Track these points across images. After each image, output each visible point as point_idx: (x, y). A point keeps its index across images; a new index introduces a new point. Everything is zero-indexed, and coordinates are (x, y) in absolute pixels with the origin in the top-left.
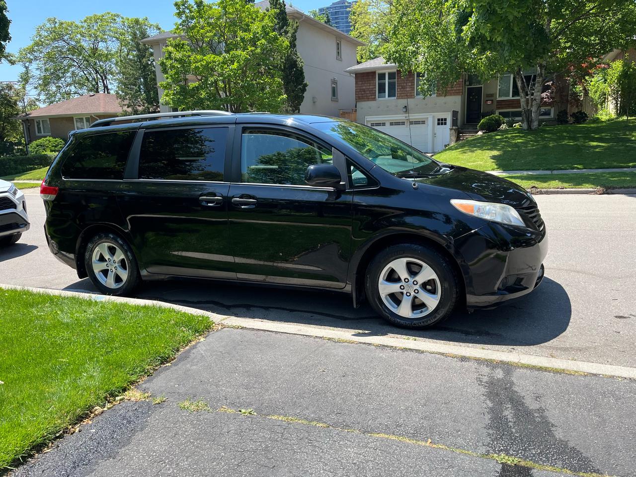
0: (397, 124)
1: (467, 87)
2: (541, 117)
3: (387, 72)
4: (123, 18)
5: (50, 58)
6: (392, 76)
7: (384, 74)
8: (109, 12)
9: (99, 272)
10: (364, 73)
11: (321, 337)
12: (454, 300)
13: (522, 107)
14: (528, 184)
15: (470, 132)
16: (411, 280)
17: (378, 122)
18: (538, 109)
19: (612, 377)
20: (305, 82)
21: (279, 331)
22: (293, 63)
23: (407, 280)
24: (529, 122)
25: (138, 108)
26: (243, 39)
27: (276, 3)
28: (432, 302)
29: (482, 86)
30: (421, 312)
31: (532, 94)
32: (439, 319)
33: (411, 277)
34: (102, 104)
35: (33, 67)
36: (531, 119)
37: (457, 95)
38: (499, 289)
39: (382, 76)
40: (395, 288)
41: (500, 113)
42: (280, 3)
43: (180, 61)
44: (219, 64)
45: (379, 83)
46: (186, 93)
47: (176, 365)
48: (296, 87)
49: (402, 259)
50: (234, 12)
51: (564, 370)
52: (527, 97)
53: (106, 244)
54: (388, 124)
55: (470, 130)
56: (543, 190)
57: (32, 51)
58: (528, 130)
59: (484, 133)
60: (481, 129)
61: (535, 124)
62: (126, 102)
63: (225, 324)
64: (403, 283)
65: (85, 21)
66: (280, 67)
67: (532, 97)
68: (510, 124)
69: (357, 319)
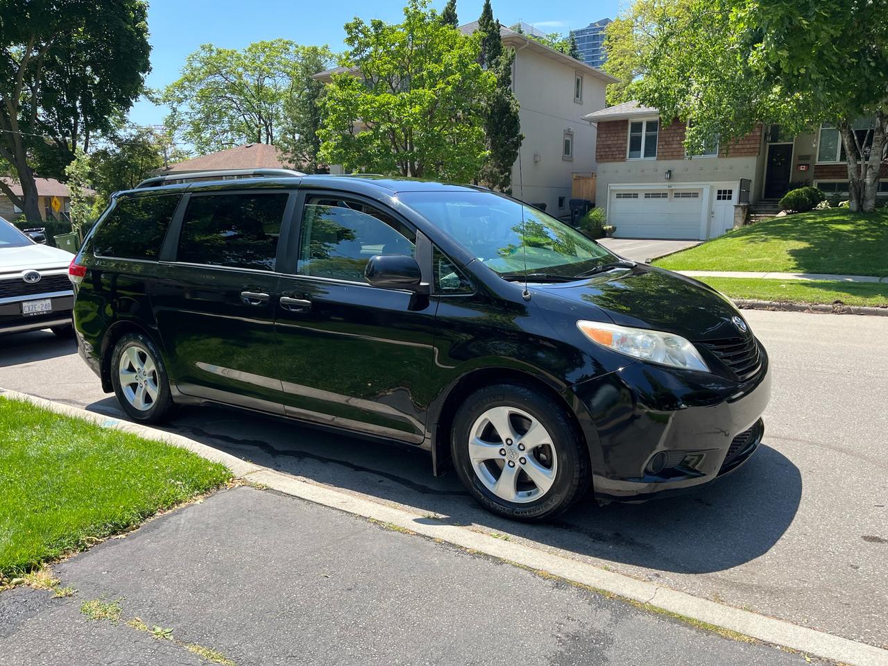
0: (656, 195)
1: (768, 143)
2: (880, 194)
3: (644, 121)
4: (297, 47)
5: (204, 97)
6: (652, 126)
7: (641, 124)
8: (281, 38)
9: (127, 385)
10: (610, 122)
11: (366, 518)
12: (575, 482)
13: (849, 177)
14: (830, 296)
15: (767, 212)
16: (516, 442)
17: (627, 193)
18: (875, 181)
19: (797, 653)
20: (520, 133)
21: (313, 500)
22: (504, 106)
23: (509, 442)
24: (860, 199)
25: (303, 163)
26: (431, 74)
27: (488, 24)
28: (544, 480)
29: (794, 143)
30: (529, 495)
31: (867, 158)
32: (552, 509)
33: (516, 437)
34: (258, 158)
35: (184, 108)
36: (864, 196)
37: (750, 156)
38: (646, 471)
39: (637, 127)
40: (492, 451)
41: (820, 185)
42: (492, 24)
43: (344, 102)
44: (395, 106)
45: (632, 138)
46: (350, 145)
47: (132, 538)
48: (507, 139)
49: (502, 408)
50: (424, 35)
51: (717, 628)
52: (859, 163)
53: (136, 349)
54: (641, 196)
55: (768, 208)
56: (852, 307)
57: (181, 87)
58: (857, 212)
59: (788, 214)
60: (785, 208)
61: (870, 204)
62: (289, 156)
63: (249, 480)
64: (505, 446)
65: (250, 50)
66: (485, 112)
67: (867, 162)
68: (834, 202)
69: (443, 493)
